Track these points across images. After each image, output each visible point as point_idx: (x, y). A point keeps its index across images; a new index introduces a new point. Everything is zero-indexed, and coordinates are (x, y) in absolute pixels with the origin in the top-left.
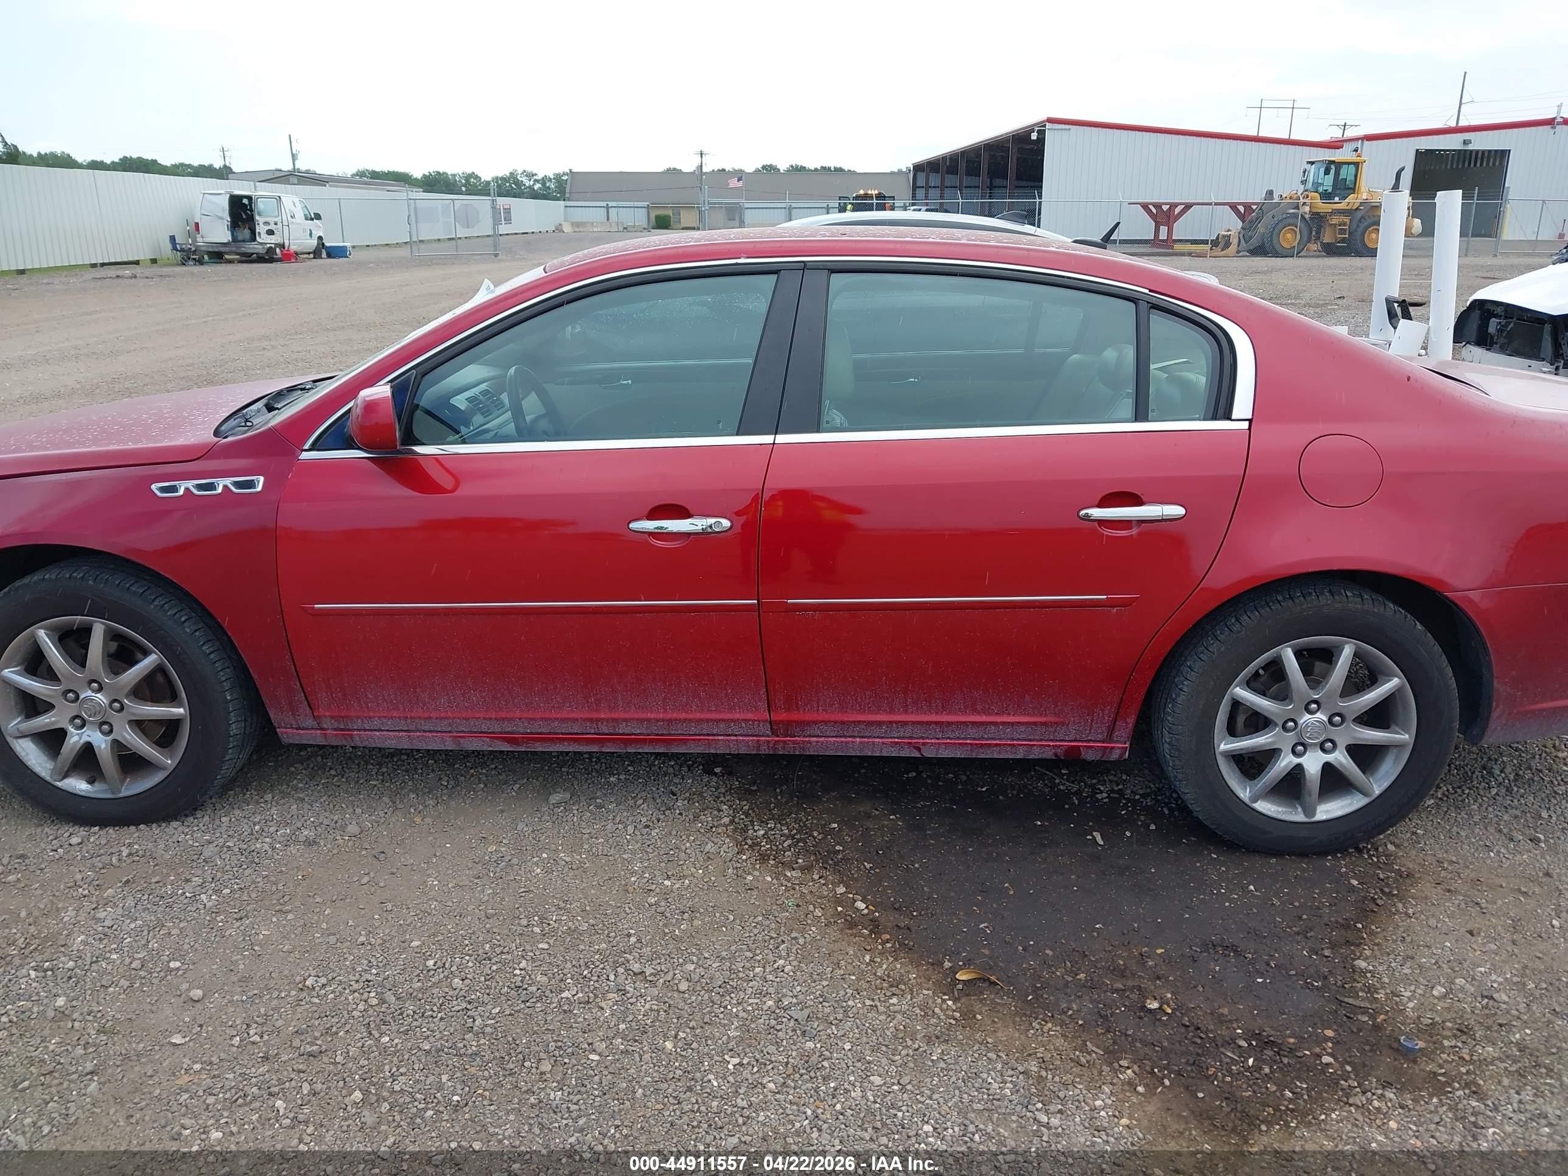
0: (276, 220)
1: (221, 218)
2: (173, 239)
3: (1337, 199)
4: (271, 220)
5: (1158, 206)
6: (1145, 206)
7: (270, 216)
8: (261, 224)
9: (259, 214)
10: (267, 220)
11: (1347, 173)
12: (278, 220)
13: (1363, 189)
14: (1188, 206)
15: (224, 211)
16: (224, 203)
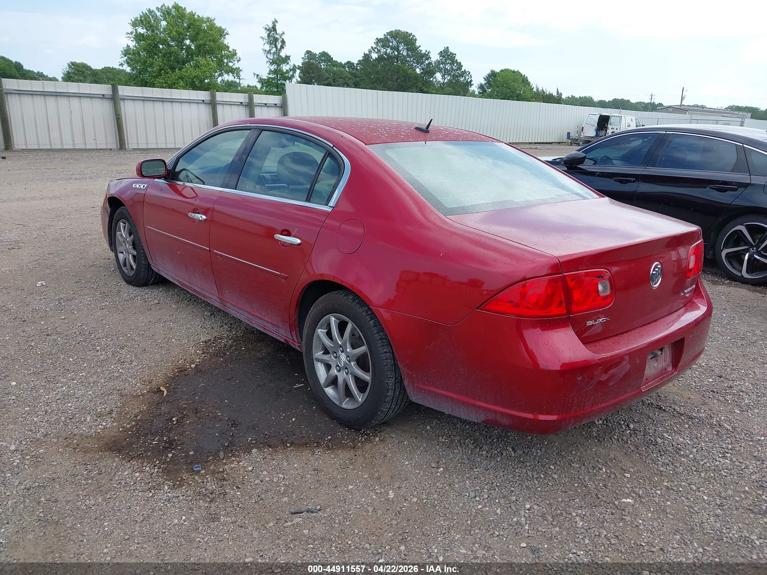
0: (617, 127)
1: (594, 126)
2: (569, 134)
4: (615, 127)
7: (614, 125)
8: (610, 129)
9: (610, 124)
10: (613, 127)
12: (618, 127)
15: (595, 122)
16: (596, 118)
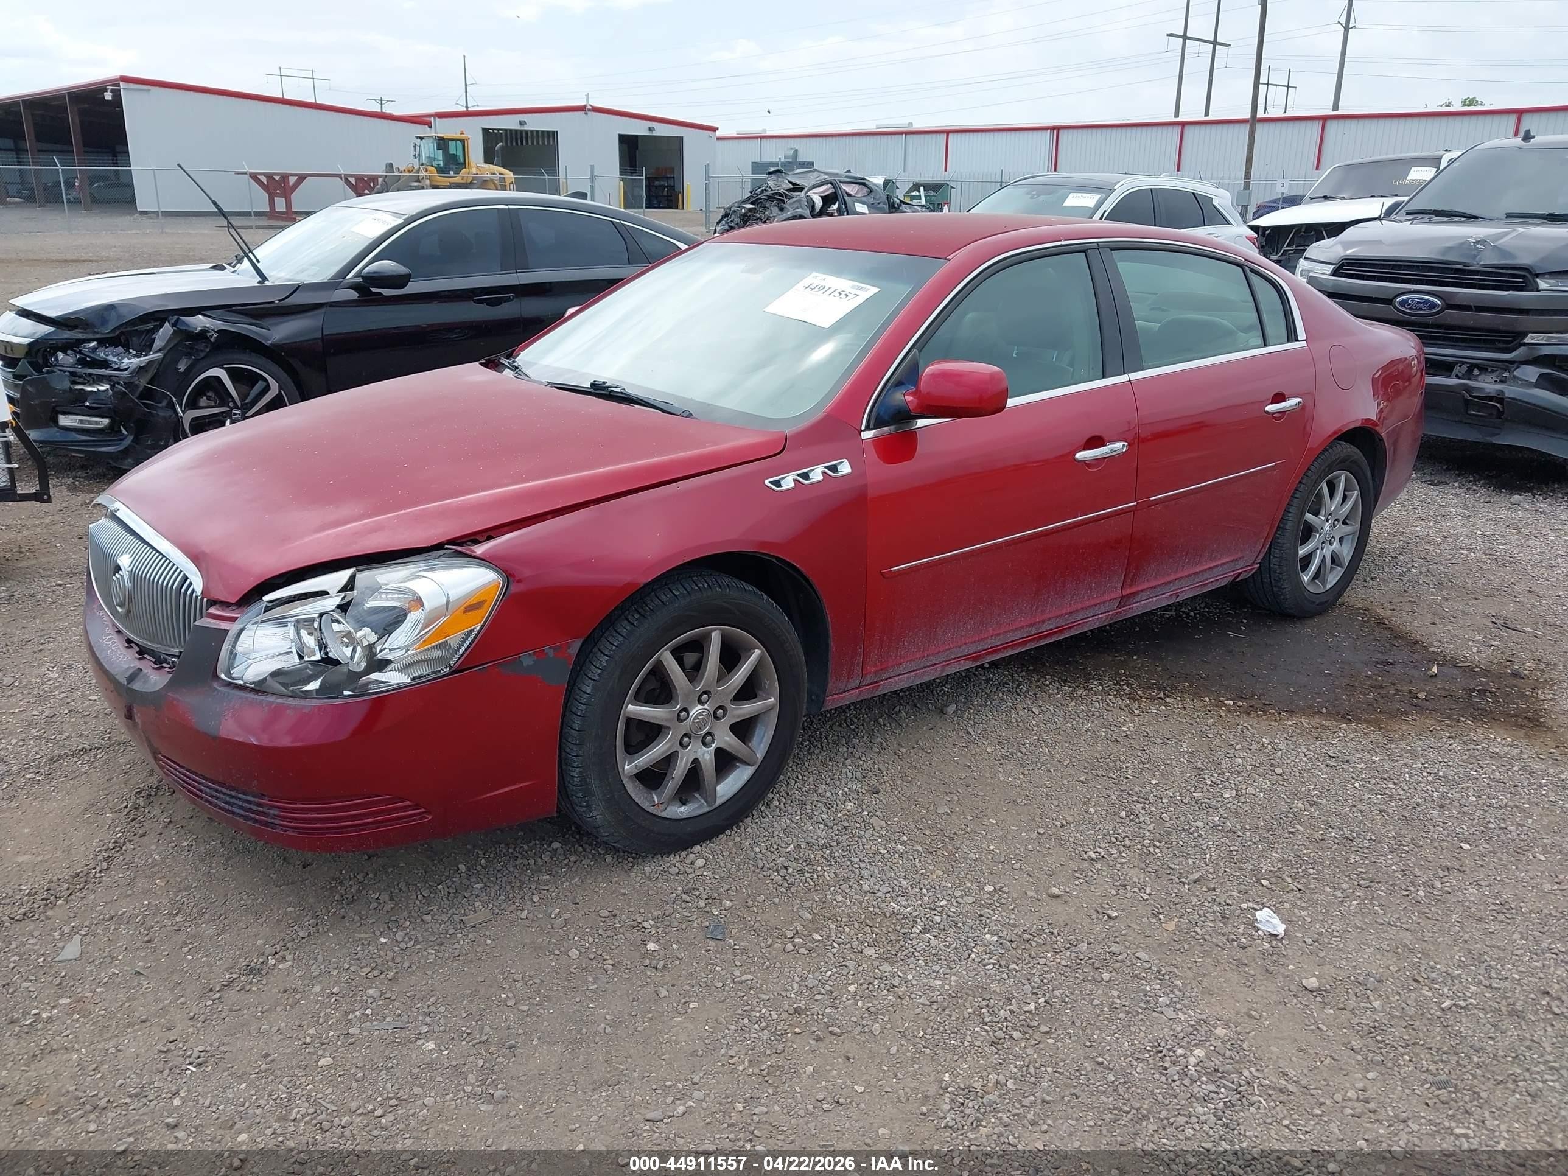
3: (452, 173)
5: (270, 177)
6: (254, 177)
11: (454, 148)
13: (472, 164)
14: (302, 178)
